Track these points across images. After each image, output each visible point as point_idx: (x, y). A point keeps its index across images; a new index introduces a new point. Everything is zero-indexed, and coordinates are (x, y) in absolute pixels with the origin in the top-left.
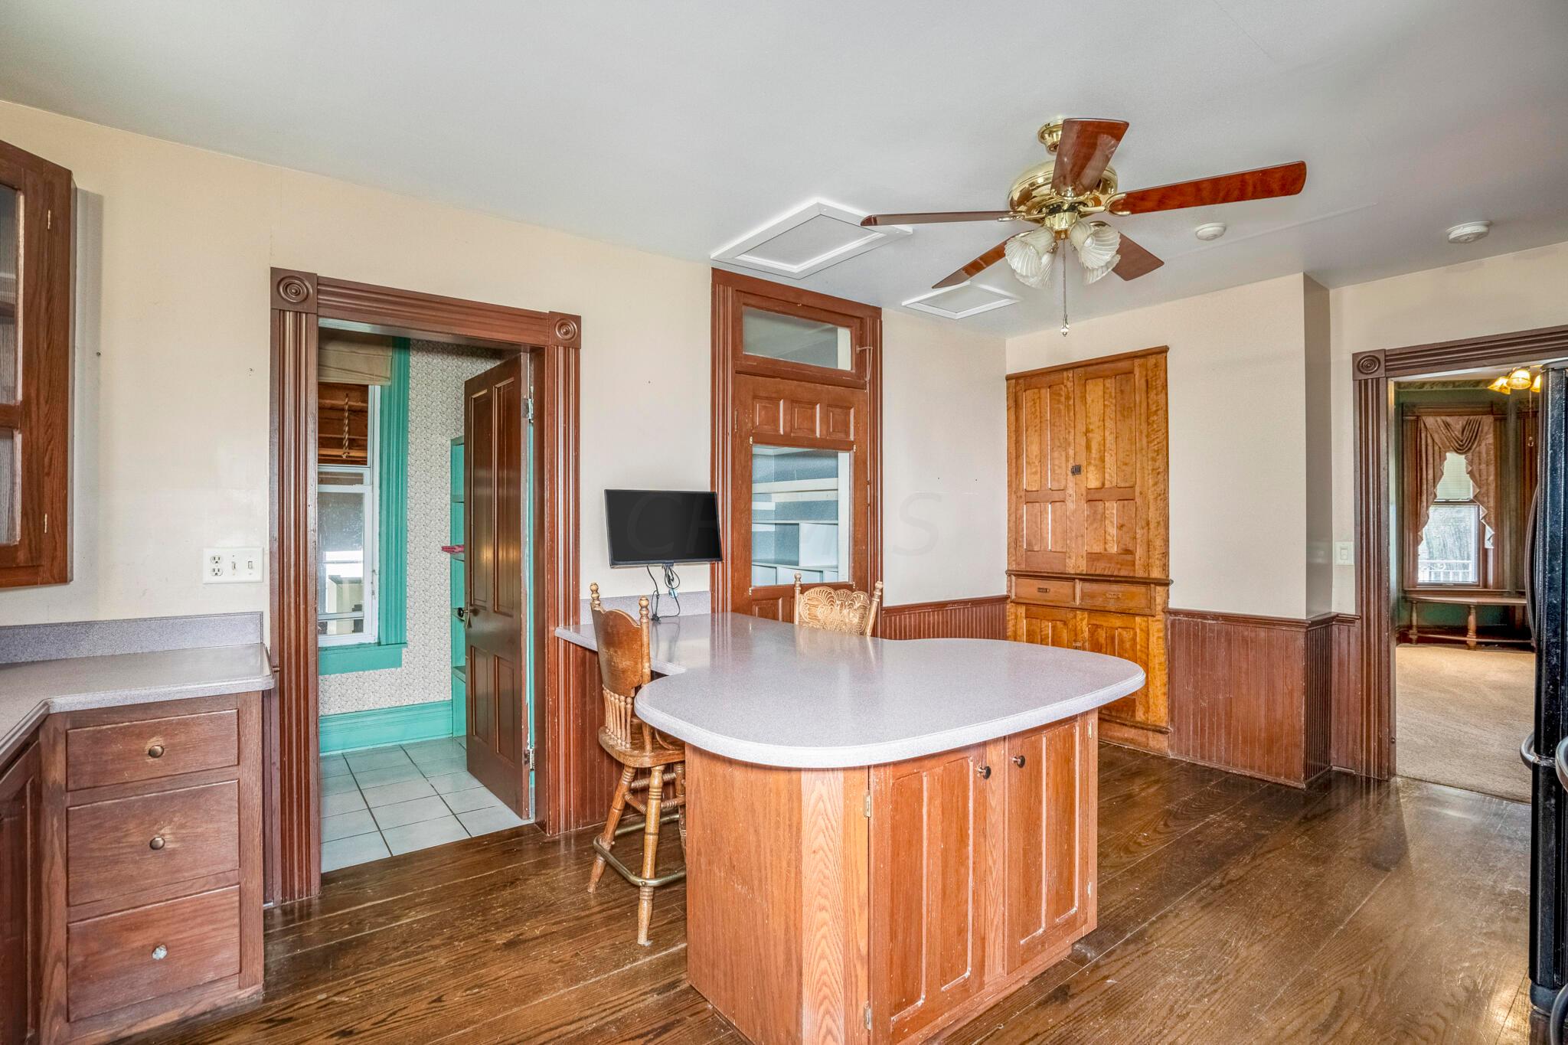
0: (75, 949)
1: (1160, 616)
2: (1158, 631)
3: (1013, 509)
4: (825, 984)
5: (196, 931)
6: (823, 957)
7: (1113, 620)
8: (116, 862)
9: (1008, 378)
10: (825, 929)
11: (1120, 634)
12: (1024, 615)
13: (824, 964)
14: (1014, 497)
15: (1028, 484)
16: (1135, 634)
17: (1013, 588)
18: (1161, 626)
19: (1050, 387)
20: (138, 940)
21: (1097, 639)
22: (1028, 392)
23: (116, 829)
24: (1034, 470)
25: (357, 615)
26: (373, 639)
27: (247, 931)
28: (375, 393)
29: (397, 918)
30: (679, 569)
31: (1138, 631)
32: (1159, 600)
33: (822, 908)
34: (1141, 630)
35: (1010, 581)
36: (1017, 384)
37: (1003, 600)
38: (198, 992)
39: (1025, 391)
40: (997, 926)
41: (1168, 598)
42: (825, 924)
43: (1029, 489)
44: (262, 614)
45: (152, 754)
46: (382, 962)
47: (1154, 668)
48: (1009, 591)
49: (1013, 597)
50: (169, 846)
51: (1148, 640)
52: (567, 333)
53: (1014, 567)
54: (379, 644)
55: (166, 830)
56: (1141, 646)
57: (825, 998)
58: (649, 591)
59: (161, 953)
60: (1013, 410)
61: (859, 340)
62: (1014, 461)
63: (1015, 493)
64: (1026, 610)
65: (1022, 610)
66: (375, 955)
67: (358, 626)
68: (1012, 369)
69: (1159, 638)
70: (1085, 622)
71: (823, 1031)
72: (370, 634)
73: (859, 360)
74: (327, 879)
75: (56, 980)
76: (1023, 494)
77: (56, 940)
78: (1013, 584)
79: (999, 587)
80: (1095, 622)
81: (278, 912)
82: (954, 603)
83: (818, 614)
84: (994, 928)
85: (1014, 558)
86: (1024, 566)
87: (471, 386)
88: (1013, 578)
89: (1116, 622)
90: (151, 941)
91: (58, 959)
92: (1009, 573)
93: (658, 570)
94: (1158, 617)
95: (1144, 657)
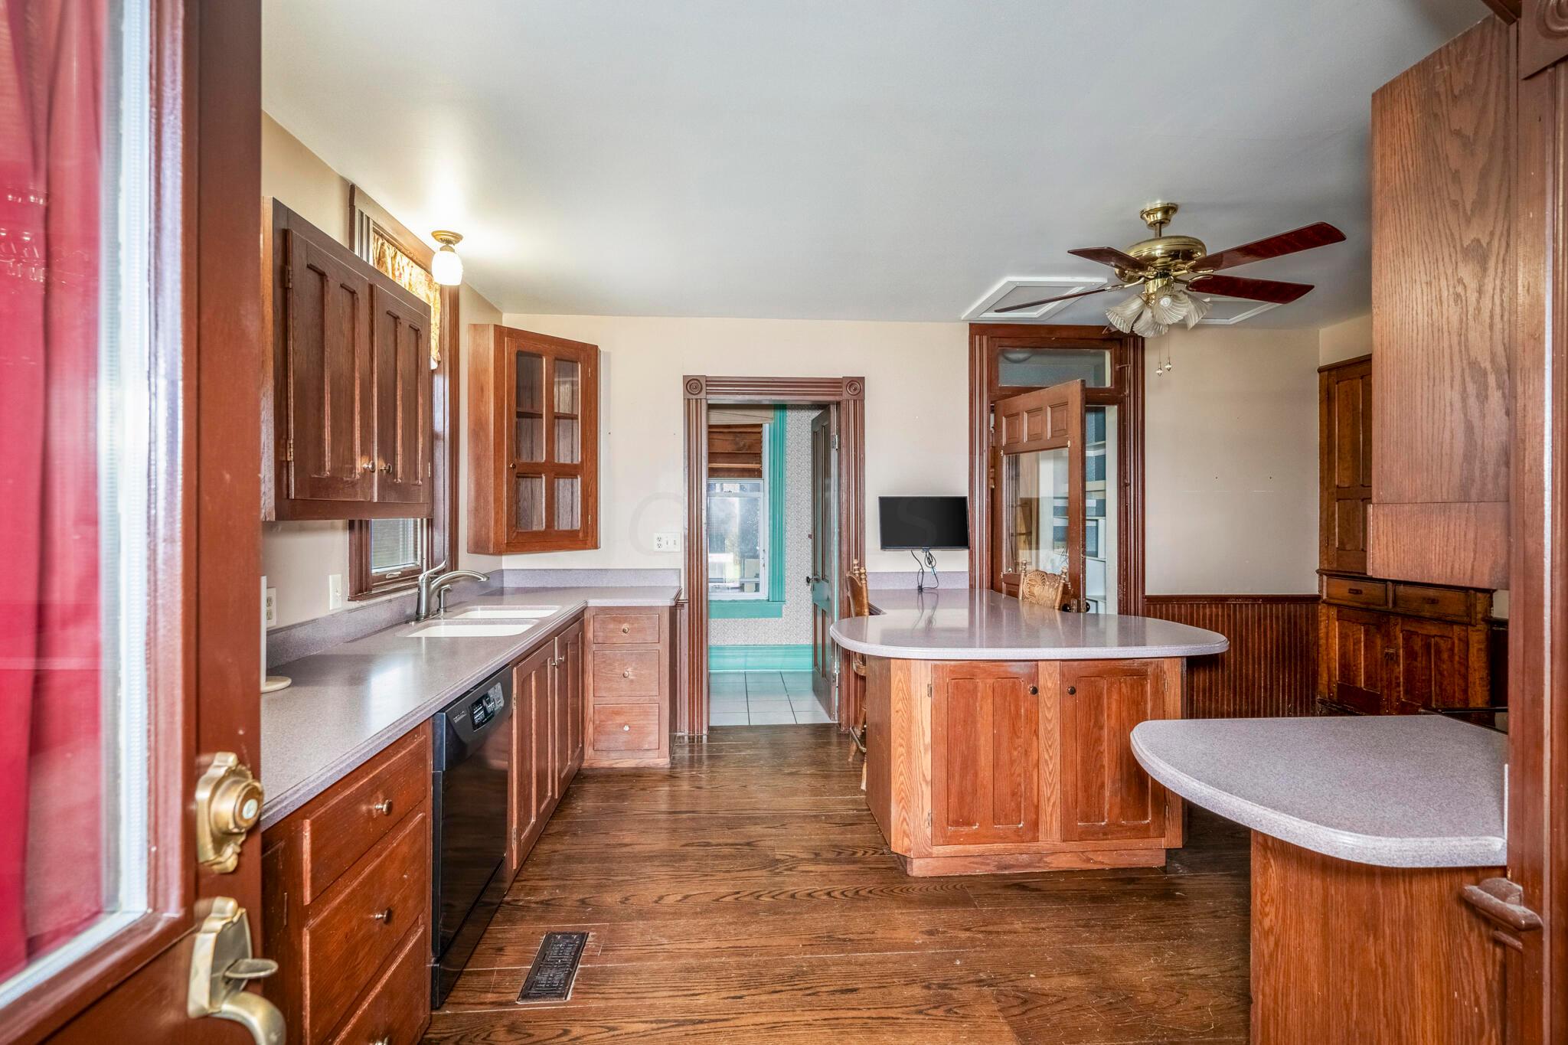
0: (596, 717)
1: (1482, 626)
2: (1479, 642)
3: (1325, 506)
4: (902, 790)
5: (641, 722)
6: (901, 774)
7: (1429, 627)
8: (610, 680)
9: (1320, 370)
10: (902, 758)
11: (1436, 644)
12: (1335, 617)
13: (902, 778)
14: (1326, 494)
15: (1340, 481)
16: (1453, 643)
17: (1325, 588)
18: (1482, 636)
19: (1362, 378)
20: (619, 720)
21: (1412, 647)
22: (1341, 384)
23: (610, 664)
24: (1346, 466)
25: (757, 580)
26: (765, 597)
27: (662, 729)
28: (766, 428)
29: (740, 751)
30: (936, 553)
31: (1456, 641)
32: (1479, 608)
33: (901, 745)
34: (1460, 639)
35: (1321, 581)
36: (1329, 376)
37: (1314, 599)
38: (641, 753)
39: (1337, 383)
40: (1054, 803)
41: (1491, 605)
42: (902, 755)
43: (1342, 485)
44: (680, 570)
45: (624, 631)
46: (725, 766)
47: (1474, 683)
48: (1321, 591)
49: (1325, 597)
50: (631, 677)
51: (1468, 651)
52: (855, 390)
53: (1326, 566)
54: (768, 600)
55: (629, 670)
56: (1460, 657)
57: (903, 798)
58: (917, 568)
59: (626, 728)
60: (1325, 403)
61: (1118, 360)
62: (1326, 456)
63: (1327, 489)
64: (1338, 612)
65: (1333, 612)
66: (723, 763)
67: (757, 590)
68: (1323, 363)
69: (1480, 649)
70: (1398, 628)
71: (902, 818)
72: (763, 594)
73: (1119, 377)
74: (711, 729)
75: (590, 729)
76: (1335, 490)
77: (589, 711)
78: (1325, 584)
79: (1311, 585)
80: (1409, 628)
81: (686, 738)
82: (1237, 597)
83: (1035, 592)
84: (1051, 804)
85: (1325, 557)
86: (1335, 566)
87: (815, 422)
88: (1325, 578)
89: (1432, 629)
90: (622, 722)
91: (590, 720)
92: (1321, 572)
93: (920, 554)
94: (1479, 627)
95: (1463, 670)
